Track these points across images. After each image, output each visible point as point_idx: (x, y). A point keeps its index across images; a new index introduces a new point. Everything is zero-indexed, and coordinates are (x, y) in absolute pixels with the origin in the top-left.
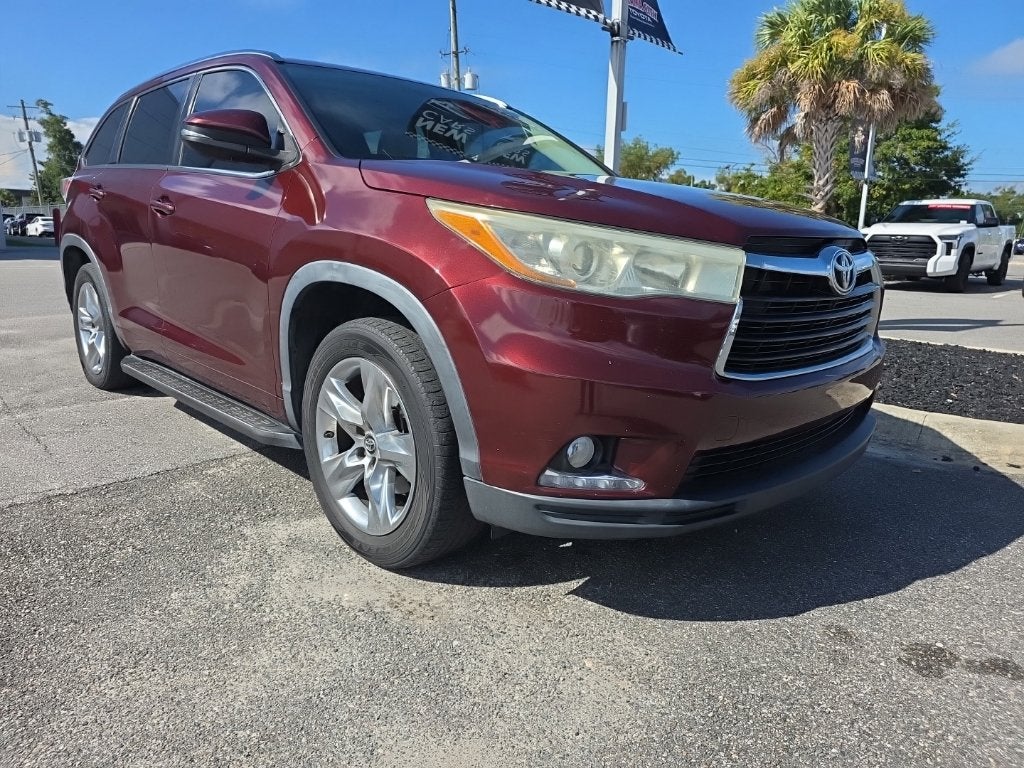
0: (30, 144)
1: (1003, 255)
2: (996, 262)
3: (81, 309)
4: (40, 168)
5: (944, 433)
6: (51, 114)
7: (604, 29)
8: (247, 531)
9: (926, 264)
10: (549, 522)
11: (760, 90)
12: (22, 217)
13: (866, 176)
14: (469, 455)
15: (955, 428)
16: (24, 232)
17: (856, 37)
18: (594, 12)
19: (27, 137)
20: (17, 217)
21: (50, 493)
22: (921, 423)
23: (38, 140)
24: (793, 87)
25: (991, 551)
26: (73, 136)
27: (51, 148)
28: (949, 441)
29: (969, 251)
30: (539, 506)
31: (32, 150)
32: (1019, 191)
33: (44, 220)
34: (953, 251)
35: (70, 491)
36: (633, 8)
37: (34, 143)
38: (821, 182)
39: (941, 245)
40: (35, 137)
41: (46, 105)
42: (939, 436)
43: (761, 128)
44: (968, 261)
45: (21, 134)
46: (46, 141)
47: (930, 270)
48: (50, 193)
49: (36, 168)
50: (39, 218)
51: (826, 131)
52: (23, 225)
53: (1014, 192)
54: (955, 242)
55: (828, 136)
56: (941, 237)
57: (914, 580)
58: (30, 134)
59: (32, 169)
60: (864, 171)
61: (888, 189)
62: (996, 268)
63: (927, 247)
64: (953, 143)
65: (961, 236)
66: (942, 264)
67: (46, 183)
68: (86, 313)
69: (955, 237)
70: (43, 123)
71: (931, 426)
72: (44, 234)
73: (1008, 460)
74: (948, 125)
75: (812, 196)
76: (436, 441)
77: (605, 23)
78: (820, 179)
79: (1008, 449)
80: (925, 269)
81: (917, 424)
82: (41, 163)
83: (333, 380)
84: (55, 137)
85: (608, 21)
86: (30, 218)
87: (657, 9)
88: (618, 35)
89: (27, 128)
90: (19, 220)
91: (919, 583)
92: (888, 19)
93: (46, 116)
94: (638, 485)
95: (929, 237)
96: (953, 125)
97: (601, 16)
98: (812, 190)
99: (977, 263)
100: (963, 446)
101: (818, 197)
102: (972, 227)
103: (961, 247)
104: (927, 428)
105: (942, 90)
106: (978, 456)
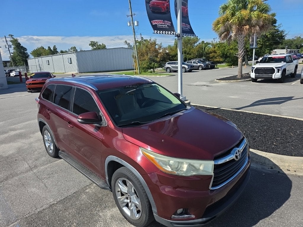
0: (8, 48)
1: (295, 69)
2: (293, 71)
3: (45, 136)
4: (12, 55)
5: (271, 160)
6: (13, 38)
7: (175, 36)
8: (101, 214)
9: (272, 76)
10: (174, 226)
11: (221, 28)
12: (8, 71)
13: (254, 47)
14: (154, 210)
15: (274, 158)
16: (9, 75)
17: (248, 11)
18: (172, 32)
19: (7, 46)
20: (7, 71)
21: (51, 204)
22: (265, 157)
23: (11, 47)
24: (231, 27)
25: (279, 206)
26: (20, 44)
27: (14, 48)
28: (272, 162)
29: (284, 70)
30: (171, 223)
31: (9, 50)
32: (302, 37)
33: (15, 72)
34: (280, 72)
35: (56, 202)
36: (183, 27)
37: (10, 48)
38: (241, 52)
39: (276, 70)
40: (10, 46)
41: (12, 36)
42: (270, 161)
43: (222, 38)
44: (284, 73)
45: (5, 46)
46: (13, 46)
47: (273, 77)
48: (15, 62)
49: (10, 54)
50: (14, 71)
51: (241, 37)
52: (9, 73)
53: (300, 38)
54: (280, 69)
55: (242, 38)
56: (276, 68)
57: (260, 220)
58: (8, 45)
59: (10, 55)
60: (253, 45)
61: (262, 45)
62: (293, 73)
63: (272, 71)
64: (280, 29)
65: (282, 67)
66: (277, 75)
67: (14, 59)
68: (46, 137)
69: (280, 67)
70: (11, 41)
71: (268, 158)
72: (15, 76)
73: (287, 168)
74: (279, 25)
75: (238, 56)
76: (146, 204)
77: (176, 34)
78: (240, 51)
79: (287, 164)
80: (272, 77)
81: (264, 157)
82: (12, 53)
83: (119, 181)
84: (15, 45)
85: (177, 34)
86: (11, 71)
87: (190, 25)
88: (179, 37)
89: (7, 44)
90: (8, 72)
91: (261, 221)
92: (257, 4)
93: (12, 39)
94: (193, 216)
95: (272, 68)
96: (280, 25)
97: (175, 33)
98: (238, 54)
99: (287, 73)
100: (276, 164)
101: (240, 56)
102: (285, 63)
103: (282, 70)
104: (267, 158)
105: (276, 15)
106: (280, 167)
